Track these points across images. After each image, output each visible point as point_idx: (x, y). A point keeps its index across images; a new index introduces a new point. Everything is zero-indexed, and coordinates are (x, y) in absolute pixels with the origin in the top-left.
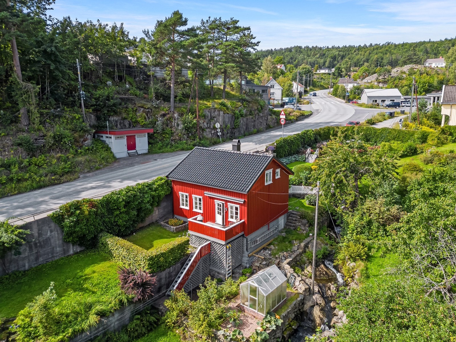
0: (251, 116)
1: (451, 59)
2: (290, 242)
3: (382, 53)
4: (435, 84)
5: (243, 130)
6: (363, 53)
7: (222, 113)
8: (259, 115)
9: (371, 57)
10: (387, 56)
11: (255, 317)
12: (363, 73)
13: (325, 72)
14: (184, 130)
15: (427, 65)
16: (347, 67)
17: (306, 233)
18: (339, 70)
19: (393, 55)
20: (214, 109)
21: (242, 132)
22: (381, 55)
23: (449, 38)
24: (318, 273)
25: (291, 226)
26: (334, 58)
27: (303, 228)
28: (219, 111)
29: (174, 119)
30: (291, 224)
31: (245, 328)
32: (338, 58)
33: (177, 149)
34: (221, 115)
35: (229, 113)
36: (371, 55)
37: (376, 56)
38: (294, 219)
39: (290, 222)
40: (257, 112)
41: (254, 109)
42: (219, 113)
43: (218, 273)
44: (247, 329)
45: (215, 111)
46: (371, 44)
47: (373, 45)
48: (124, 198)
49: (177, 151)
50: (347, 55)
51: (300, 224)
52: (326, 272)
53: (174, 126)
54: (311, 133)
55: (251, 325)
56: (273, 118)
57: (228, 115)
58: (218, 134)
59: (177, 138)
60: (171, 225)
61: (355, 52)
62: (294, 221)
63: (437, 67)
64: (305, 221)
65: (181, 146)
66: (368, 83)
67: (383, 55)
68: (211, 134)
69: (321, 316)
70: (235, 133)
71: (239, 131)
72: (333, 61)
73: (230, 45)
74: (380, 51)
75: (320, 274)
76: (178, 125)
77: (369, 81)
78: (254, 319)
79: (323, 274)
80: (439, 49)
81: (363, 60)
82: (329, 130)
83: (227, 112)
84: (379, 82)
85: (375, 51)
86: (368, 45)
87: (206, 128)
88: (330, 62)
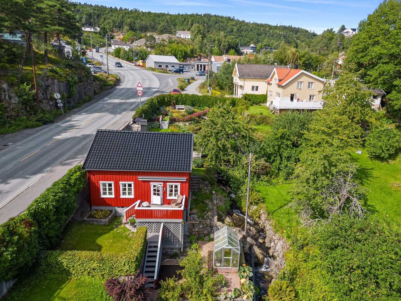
0: (82, 84)
1: (194, 33)
2: (203, 203)
3: (133, 17)
4: (189, 52)
5: (77, 98)
6: (117, 15)
7: (56, 81)
8: (87, 82)
9: (125, 20)
10: (138, 21)
11: (228, 273)
12: (131, 36)
13: (91, 30)
14: (21, 104)
15: (177, 35)
16: (110, 28)
17: (209, 192)
18: (104, 30)
19: (143, 21)
20: (47, 77)
21: (76, 100)
22: (133, 20)
23: (181, 14)
24: (235, 221)
25: (194, 189)
26: (90, 16)
27: (206, 188)
28: (53, 79)
29: (3, 91)
30: (194, 187)
31: (230, 285)
32: (94, 16)
33: (20, 128)
34: (55, 84)
35: (63, 81)
36: (124, 18)
37: (129, 20)
38: (195, 182)
39: (193, 186)
40: (85, 78)
41: (82, 76)
42: (54, 82)
43: (172, 249)
44: (232, 284)
45: (48, 79)
46: (121, 8)
47: (123, 9)
48: (54, 204)
49: (20, 129)
50: (102, 14)
51: (203, 185)
52: (239, 218)
53: (5, 99)
54: (155, 101)
55: (232, 280)
56: (97, 84)
57: (62, 83)
58: (59, 105)
59: (14, 113)
60: (99, 218)
61: (109, 13)
62: (195, 184)
63: (185, 38)
64: (207, 183)
65: (23, 124)
66: (138, 46)
67: (135, 19)
68: (50, 105)
69: (261, 252)
70: (70, 103)
71: (74, 100)
72: (89, 18)
73: (55, 6)
74: (131, 15)
75: (237, 221)
76: (10, 98)
77: (139, 45)
78: (229, 274)
79: (238, 221)
80: (176, 21)
81: (117, 22)
82: (164, 97)
83: (61, 80)
84: (148, 47)
85: (127, 15)
86: (118, 8)
87: (43, 99)
88: (86, 18)
